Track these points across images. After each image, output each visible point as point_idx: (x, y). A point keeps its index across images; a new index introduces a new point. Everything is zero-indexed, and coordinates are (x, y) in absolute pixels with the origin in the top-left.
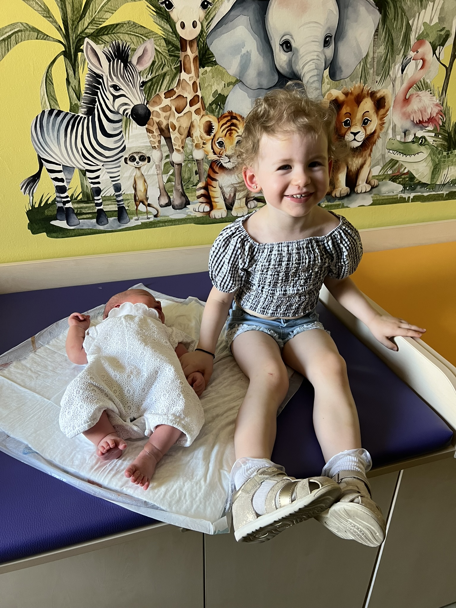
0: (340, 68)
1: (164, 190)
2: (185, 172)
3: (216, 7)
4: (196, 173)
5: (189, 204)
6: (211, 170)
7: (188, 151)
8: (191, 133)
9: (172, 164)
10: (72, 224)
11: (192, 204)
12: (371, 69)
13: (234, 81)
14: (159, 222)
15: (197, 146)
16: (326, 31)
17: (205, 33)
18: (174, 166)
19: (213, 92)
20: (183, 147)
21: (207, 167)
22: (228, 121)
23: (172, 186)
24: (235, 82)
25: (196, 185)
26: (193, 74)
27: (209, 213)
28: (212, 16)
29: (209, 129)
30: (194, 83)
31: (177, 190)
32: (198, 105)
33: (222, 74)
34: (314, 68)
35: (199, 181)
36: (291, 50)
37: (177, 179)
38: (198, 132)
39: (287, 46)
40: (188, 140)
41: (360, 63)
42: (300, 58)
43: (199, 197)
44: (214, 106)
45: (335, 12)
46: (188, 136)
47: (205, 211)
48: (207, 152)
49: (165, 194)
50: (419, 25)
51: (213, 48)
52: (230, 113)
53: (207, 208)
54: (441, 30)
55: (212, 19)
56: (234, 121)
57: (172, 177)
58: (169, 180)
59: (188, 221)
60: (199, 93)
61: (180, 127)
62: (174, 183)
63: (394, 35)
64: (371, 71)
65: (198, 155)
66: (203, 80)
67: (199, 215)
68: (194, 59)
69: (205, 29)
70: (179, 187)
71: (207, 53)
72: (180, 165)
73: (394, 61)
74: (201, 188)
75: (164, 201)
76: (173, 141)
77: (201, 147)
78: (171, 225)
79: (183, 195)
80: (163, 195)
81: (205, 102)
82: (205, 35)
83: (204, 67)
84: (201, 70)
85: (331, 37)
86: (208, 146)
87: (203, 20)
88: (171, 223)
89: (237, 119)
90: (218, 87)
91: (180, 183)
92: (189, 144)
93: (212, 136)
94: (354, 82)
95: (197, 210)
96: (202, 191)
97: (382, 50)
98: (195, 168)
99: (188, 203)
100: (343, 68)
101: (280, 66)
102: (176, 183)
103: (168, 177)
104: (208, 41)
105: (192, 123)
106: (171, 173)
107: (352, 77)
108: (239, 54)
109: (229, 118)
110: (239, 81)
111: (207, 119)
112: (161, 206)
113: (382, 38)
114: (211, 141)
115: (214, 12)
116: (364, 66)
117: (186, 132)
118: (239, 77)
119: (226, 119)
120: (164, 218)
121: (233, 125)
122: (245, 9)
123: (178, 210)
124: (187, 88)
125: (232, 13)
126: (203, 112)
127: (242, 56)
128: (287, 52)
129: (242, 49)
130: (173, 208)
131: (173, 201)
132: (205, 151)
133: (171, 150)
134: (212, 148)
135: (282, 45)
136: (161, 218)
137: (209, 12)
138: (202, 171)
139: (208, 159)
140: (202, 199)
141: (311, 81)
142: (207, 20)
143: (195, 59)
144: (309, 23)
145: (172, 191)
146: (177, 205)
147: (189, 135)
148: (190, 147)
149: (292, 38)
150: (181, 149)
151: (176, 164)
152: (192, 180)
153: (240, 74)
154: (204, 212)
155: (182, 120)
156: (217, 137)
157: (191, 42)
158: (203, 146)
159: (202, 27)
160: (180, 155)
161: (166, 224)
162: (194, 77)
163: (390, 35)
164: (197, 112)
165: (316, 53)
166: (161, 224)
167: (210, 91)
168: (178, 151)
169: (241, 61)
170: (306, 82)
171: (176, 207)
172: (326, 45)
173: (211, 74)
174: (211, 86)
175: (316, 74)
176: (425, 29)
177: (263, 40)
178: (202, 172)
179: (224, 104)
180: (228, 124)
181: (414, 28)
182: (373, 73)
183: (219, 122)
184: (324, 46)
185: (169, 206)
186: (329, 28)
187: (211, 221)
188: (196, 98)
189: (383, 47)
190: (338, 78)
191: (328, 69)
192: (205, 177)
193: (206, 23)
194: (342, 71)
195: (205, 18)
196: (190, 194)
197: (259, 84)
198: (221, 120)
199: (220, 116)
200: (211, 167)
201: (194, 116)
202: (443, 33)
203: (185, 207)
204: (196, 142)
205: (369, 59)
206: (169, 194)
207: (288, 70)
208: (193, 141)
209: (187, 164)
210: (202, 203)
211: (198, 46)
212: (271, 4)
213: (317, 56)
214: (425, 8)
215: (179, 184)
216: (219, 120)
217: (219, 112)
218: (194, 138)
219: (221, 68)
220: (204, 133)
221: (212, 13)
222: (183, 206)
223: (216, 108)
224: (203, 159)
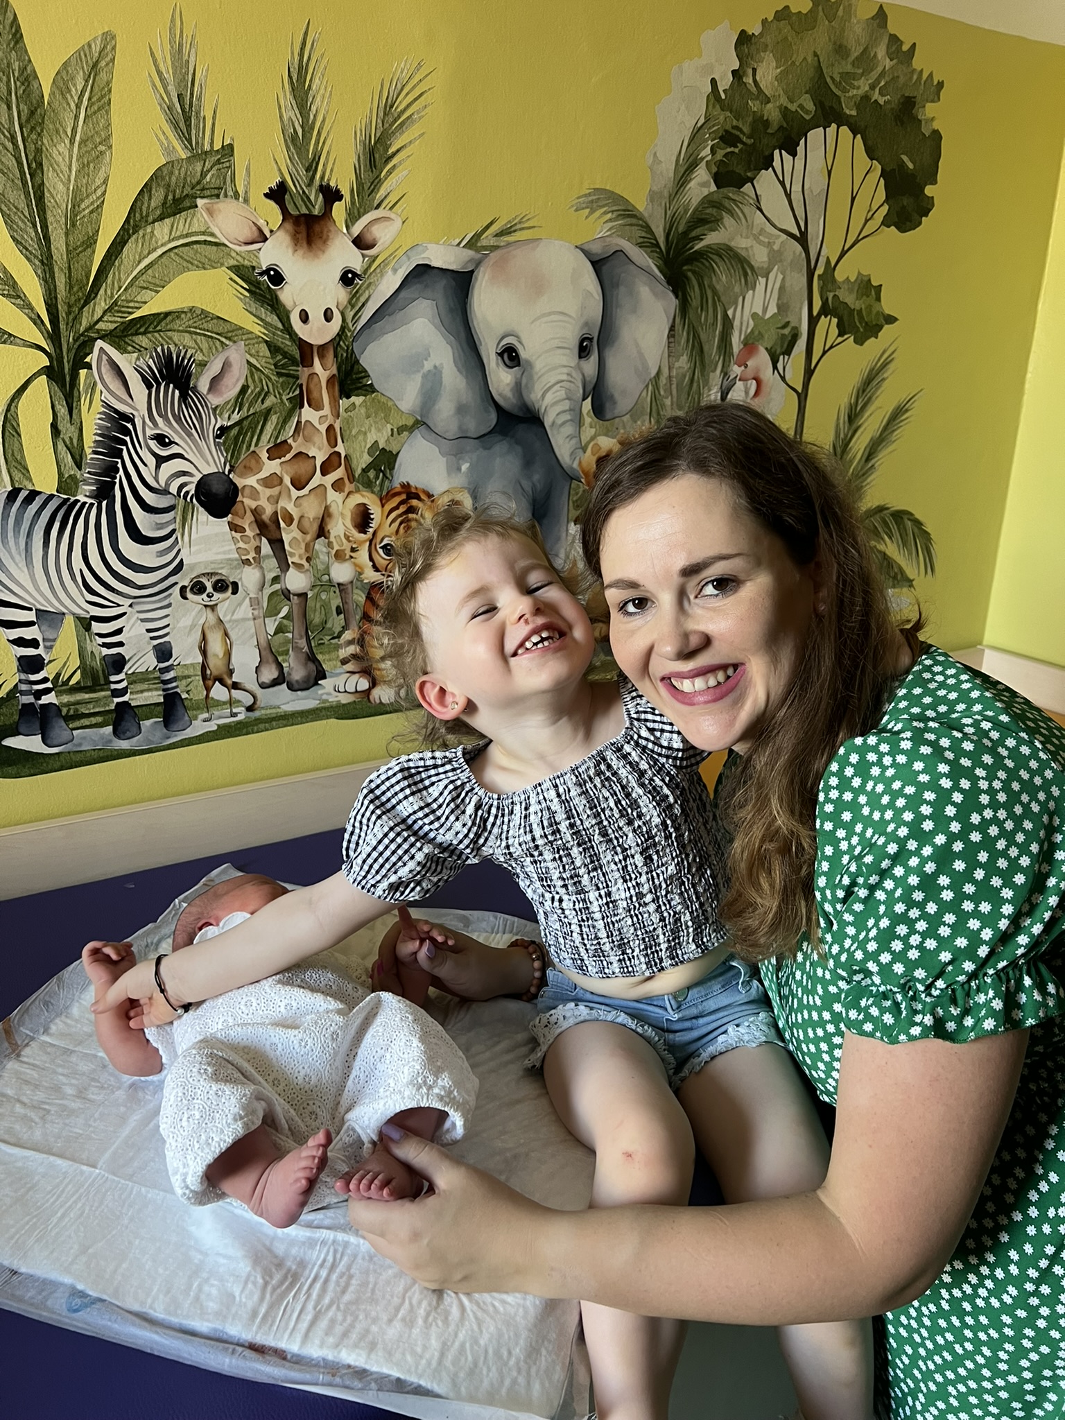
0: (612, 396)
1: (268, 651)
2: (315, 610)
3: (370, 283)
4: (339, 611)
5: (324, 677)
6: (369, 603)
7: (321, 567)
8: (326, 530)
9: (286, 594)
10: (55, 742)
11: (331, 677)
12: (667, 398)
13: (410, 422)
14: (259, 721)
15: (339, 556)
16: (582, 328)
17: (350, 331)
18: (289, 600)
19: (369, 445)
20: (308, 560)
21: (360, 597)
22: (402, 503)
23: (287, 641)
24: (413, 426)
25: (339, 637)
26: (327, 410)
27: (367, 693)
28: (362, 300)
29: (363, 520)
30: (330, 429)
31: (297, 649)
32: (340, 473)
33: (385, 409)
34: (564, 396)
35: (344, 628)
36: (518, 364)
37: (297, 627)
38: (341, 527)
39: (510, 356)
40: (320, 545)
41: (647, 386)
42: (536, 377)
43: (344, 662)
44: (372, 474)
45: (595, 295)
46: (319, 536)
47: (359, 689)
48: (360, 567)
49: (271, 659)
50: (745, 318)
51: (366, 361)
52: (406, 487)
53: (364, 684)
54: (784, 327)
55: (363, 305)
56: (415, 502)
57: (285, 622)
58: (280, 630)
59: (324, 713)
60: (340, 448)
61: (302, 517)
62: (290, 635)
63: (703, 336)
64: (668, 402)
65: (341, 573)
66: (348, 421)
67: (345, 699)
68: (328, 381)
69: (350, 325)
70: (303, 643)
71: (355, 370)
72: (303, 596)
73: (706, 383)
74: (350, 642)
75: (269, 674)
76: (287, 547)
77: (348, 557)
78: (286, 726)
79: (311, 658)
80: (267, 662)
81: (353, 466)
82: (349, 334)
83: (348, 397)
84: (344, 403)
85: (591, 340)
86: (363, 556)
87: (346, 307)
88: (285, 722)
89: (419, 498)
90: (379, 435)
91: (303, 633)
92: (322, 552)
93: (369, 535)
94: (639, 422)
95: (342, 689)
96: (352, 649)
97: (683, 362)
98: (336, 602)
99: (322, 675)
100: (617, 396)
101: (500, 395)
102: (294, 634)
103: (277, 623)
104: (356, 347)
105: (327, 508)
106: (282, 614)
107: (634, 413)
108: (419, 371)
109: (404, 497)
110: (420, 424)
111: (357, 499)
113: (683, 341)
114: (368, 543)
115: (367, 292)
116: (654, 394)
117: (315, 527)
118: (421, 416)
119: (397, 500)
120: (269, 712)
121: (412, 510)
122: (426, 286)
123: (299, 693)
124: (316, 439)
125: (403, 294)
126: (349, 487)
127: (425, 376)
128: (511, 367)
129: (425, 362)
130: (289, 688)
131: (289, 674)
132: (356, 565)
133: (284, 566)
134: (371, 559)
135: (501, 355)
136: (263, 712)
137: (357, 292)
138: (351, 606)
139: (362, 581)
140: (350, 667)
141: (559, 421)
142: (353, 307)
143: (330, 381)
144: (550, 314)
145: (286, 653)
146: (297, 681)
147: (322, 532)
148: (323, 557)
149: (520, 342)
150: (304, 562)
151: (294, 595)
152: (329, 625)
153: (422, 409)
154: (356, 691)
155: (305, 503)
156: (380, 535)
157: (322, 349)
158: (352, 554)
159: (344, 320)
160: (302, 575)
161: (274, 723)
162: (330, 416)
163: (696, 336)
164: (338, 486)
165: (565, 370)
166: (262, 726)
167: (363, 444)
168: (298, 566)
169: (423, 385)
170: (550, 423)
171: (296, 686)
172: (583, 354)
173: (363, 411)
174: (365, 434)
175: (567, 408)
176: (755, 326)
177: (465, 346)
178: (351, 608)
179: (392, 468)
180: (402, 509)
181: (736, 323)
182: (672, 404)
183: (383, 506)
184: (580, 357)
185: (280, 684)
186: (586, 324)
187: (373, 711)
188: (335, 458)
189: (684, 358)
190: (608, 416)
191: (590, 398)
192: (358, 617)
193: (352, 313)
194: (615, 403)
195: (350, 302)
196: (327, 657)
197: (460, 428)
198: (388, 501)
199: (384, 493)
200: (369, 598)
201: (332, 495)
202: (786, 331)
203: (316, 684)
204: (336, 547)
205: (663, 380)
207: (514, 401)
208: (330, 545)
209: (318, 594)
210: (353, 673)
211: (336, 356)
212: (476, 278)
213: (568, 374)
214: (754, 288)
215: (301, 638)
216: (383, 501)
217: (382, 485)
218: (332, 539)
219: (383, 399)
220: (351, 527)
221: (362, 295)
222: (312, 681)
223: (377, 477)
224: (352, 582)
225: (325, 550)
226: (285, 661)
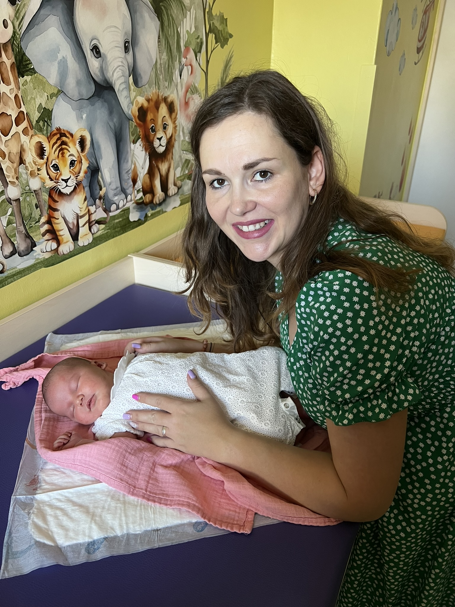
0: (140, 74)
1: (5, 236)
2: (25, 208)
3: (25, 4)
4: (37, 208)
5: (35, 246)
6: (51, 200)
7: (24, 182)
8: (23, 160)
9: (9, 201)
11: (39, 245)
12: (160, 75)
13: (56, 92)
14: (7, 278)
15: (32, 174)
16: (125, 36)
17: (18, 34)
18: (11, 204)
19: (37, 106)
20: (17, 178)
21: (45, 197)
22: (58, 139)
23: (14, 229)
24: (57, 93)
25: (39, 221)
26: (13, 85)
27: (56, 250)
28: (22, 15)
29: (41, 152)
30: (16, 97)
31: (20, 232)
32: (25, 124)
33: (42, 83)
34: (122, 75)
35: (41, 216)
36: (100, 56)
37: (17, 219)
38: (30, 156)
39: (96, 50)
40: (21, 169)
41: (153, 69)
42: (108, 65)
43: (44, 235)
44: (41, 123)
45: (128, 16)
46: (20, 164)
47: (52, 249)
48: (43, 179)
49: (7, 240)
50: (184, 33)
51: (29, 53)
52: (59, 129)
53: (54, 245)
54: (198, 38)
55: (23, 18)
56: (64, 139)
57: (11, 217)
58: (9, 223)
59: (38, 266)
60: (23, 109)
61: (10, 153)
62: (15, 225)
63: (171, 42)
64: (161, 77)
65: (35, 184)
66: (25, 92)
67: (47, 256)
68: (11, 66)
69: (18, 31)
70: (22, 228)
71: (24, 60)
72: (18, 200)
73: (174, 67)
74: (44, 223)
75: (8, 250)
76: (5, 172)
77: (36, 174)
78: (21, 277)
79: (28, 236)
80: (6, 243)
82: (18, 37)
83: (23, 77)
84: (21, 80)
85: (128, 42)
86: (44, 172)
87: (14, 19)
88: (20, 275)
90: (41, 100)
91: (21, 223)
92: (23, 173)
93: (45, 160)
94: (152, 88)
95: (45, 251)
96: (46, 227)
97: (165, 56)
98: (35, 201)
99: (34, 245)
100: (142, 74)
101: (95, 74)
102: (17, 224)
103: (7, 219)
104: (23, 44)
105: (22, 146)
106: (9, 213)
107: (149, 83)
108: (56, 60)
110: (60, 92)
112: (6, 257)
113: (164, 44)
114: (45, 165)
115: (24, 9)
116: (155, 72)
117: (17, 159)
118: (60, 87)
120: (11, 271)
121: (64, 143)
123: (25, 257)
124: (10, 103)
125: (42, 12)
126: (31, 132)
127: (59, 63)
128: (98, 58)
129: (58, 54)
130: (19, 256)
131: (18, 247)
132: (41, 178)
133: (5, 184)
134: (48, 174)
135: (92, 50)
136: (9, 272)
137: (18, 9)
138: (42, 203)
141: (121, 89)
142: (18, 19)
143: (12, 66)
144: (111, 27)
145: (15, 235)
146: (23, 251)
147: (22, 161)
148: (24, 176)
149: (100, 43)
150: (15, 180)
151: (13, 201)
152: (33, 216)
153: (60, 83)
154: (52, 250)
155: (10, 144)
157: (5, 45)
158: (38, 172)
159: (14, 28)
160: (16, 188)
161: (15, 277)
162: (15, 89)
163: (168, 42)
164: (25, 132)
165: (120, 60)
166: (9, 280)
167: (34, 106)
168: (13, 183)
169: (59, 68)
170: (117, 90)
171: (23, 254)
172: (127, 51)
173: (31, 85)
174: (34, 99)
175: (123, 81)
176: (188, 37)
177: (76, 45)
178: (42, 204)
179: (51, 120)
181: (182, 36)
182: (163, 77)
183: (49, 142)
184: (125, 53)
185: (15, 254)
186: (126, 33)
187: (60, 259)
188: (21, 115)
189: (165, 54)
190: (140, 85)
191: (132, 75)
192: (46, 208)
193: (18, 23)
194: (141, 78)
195: (16, 16)
196: (35, 234)
197: (79, 93)
198: (51, 139)
199: (49, 135)
200: (50, 196)
201: (24, 139)
202: (199, 40)
203: (32, 250)
204: (30, 169)
205: (158, 66)
206: (12, 240)
207: (101, 78)
208: (26, 168)
209: (25, 198)
210: (48, 240)
211: (13, 50)
213: (122, 62)
214: (186, 18)
215: (21, 225)
216: (49, 138)
217: (47, 130)
218: (27, 165)
219: (41, 77)
221: (21, 11)
222: (30, 250)
223: (44, 125)
224: (41, 189)
225: (24, 171)
226: (15, 240)
